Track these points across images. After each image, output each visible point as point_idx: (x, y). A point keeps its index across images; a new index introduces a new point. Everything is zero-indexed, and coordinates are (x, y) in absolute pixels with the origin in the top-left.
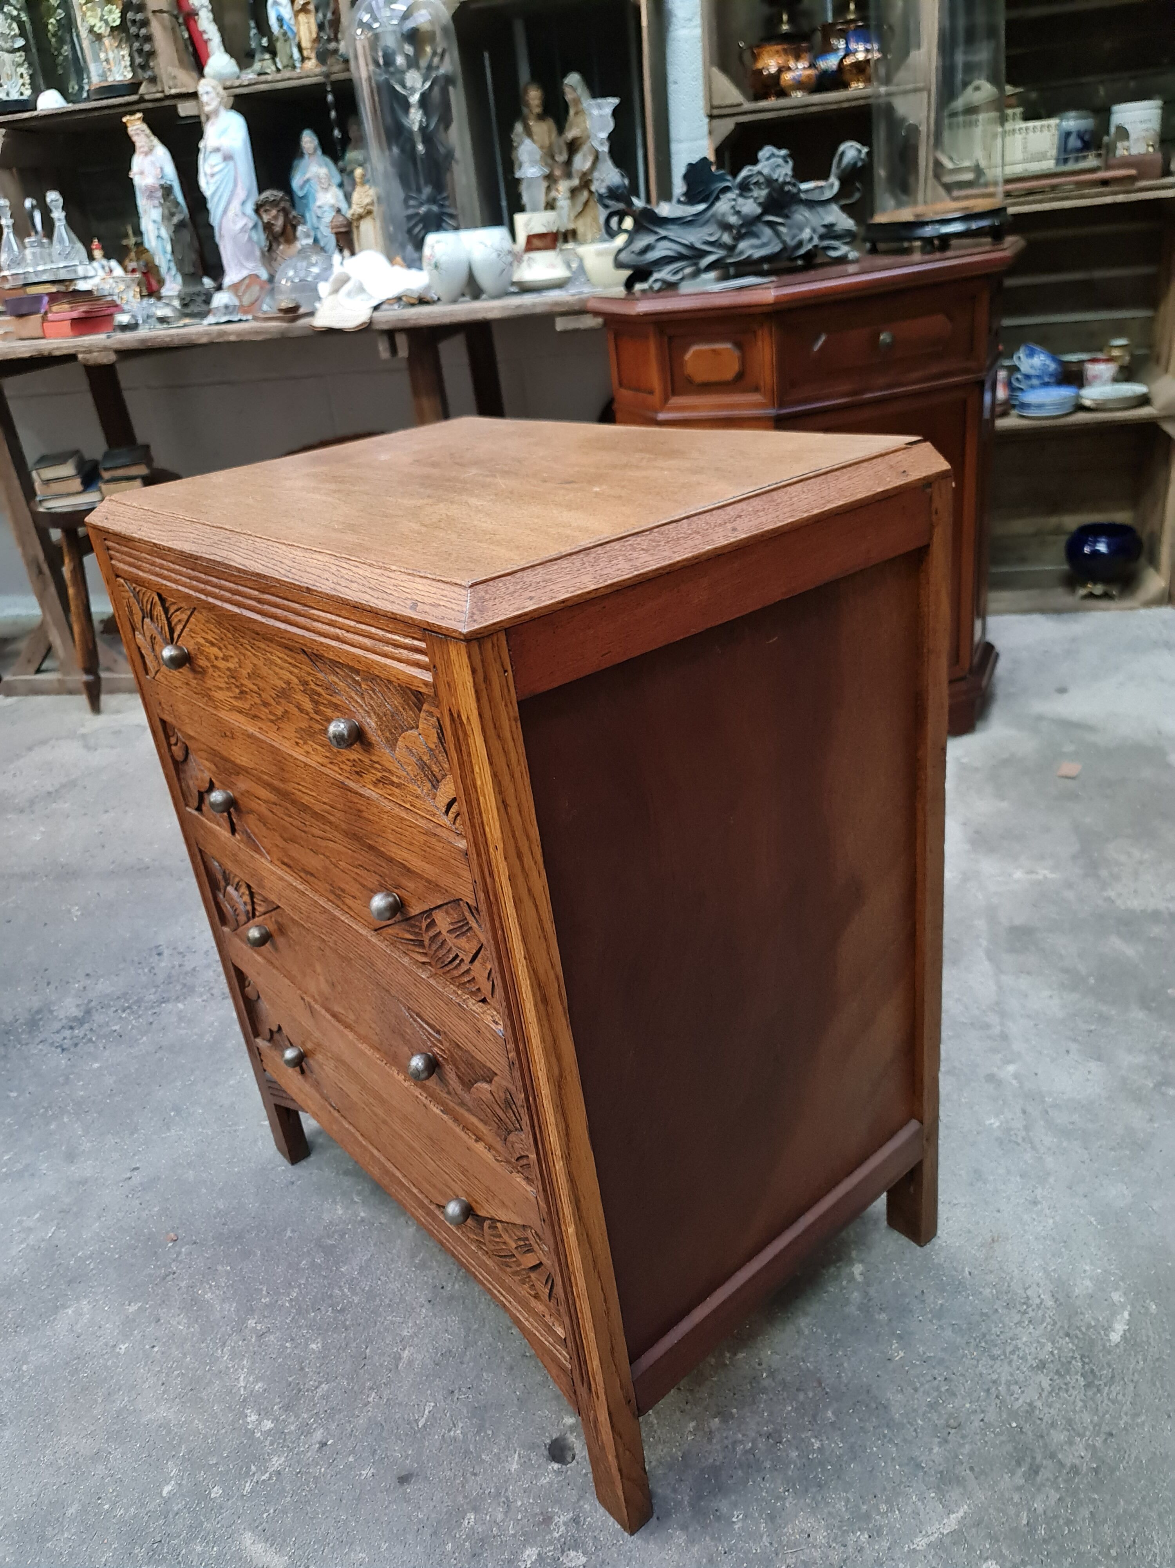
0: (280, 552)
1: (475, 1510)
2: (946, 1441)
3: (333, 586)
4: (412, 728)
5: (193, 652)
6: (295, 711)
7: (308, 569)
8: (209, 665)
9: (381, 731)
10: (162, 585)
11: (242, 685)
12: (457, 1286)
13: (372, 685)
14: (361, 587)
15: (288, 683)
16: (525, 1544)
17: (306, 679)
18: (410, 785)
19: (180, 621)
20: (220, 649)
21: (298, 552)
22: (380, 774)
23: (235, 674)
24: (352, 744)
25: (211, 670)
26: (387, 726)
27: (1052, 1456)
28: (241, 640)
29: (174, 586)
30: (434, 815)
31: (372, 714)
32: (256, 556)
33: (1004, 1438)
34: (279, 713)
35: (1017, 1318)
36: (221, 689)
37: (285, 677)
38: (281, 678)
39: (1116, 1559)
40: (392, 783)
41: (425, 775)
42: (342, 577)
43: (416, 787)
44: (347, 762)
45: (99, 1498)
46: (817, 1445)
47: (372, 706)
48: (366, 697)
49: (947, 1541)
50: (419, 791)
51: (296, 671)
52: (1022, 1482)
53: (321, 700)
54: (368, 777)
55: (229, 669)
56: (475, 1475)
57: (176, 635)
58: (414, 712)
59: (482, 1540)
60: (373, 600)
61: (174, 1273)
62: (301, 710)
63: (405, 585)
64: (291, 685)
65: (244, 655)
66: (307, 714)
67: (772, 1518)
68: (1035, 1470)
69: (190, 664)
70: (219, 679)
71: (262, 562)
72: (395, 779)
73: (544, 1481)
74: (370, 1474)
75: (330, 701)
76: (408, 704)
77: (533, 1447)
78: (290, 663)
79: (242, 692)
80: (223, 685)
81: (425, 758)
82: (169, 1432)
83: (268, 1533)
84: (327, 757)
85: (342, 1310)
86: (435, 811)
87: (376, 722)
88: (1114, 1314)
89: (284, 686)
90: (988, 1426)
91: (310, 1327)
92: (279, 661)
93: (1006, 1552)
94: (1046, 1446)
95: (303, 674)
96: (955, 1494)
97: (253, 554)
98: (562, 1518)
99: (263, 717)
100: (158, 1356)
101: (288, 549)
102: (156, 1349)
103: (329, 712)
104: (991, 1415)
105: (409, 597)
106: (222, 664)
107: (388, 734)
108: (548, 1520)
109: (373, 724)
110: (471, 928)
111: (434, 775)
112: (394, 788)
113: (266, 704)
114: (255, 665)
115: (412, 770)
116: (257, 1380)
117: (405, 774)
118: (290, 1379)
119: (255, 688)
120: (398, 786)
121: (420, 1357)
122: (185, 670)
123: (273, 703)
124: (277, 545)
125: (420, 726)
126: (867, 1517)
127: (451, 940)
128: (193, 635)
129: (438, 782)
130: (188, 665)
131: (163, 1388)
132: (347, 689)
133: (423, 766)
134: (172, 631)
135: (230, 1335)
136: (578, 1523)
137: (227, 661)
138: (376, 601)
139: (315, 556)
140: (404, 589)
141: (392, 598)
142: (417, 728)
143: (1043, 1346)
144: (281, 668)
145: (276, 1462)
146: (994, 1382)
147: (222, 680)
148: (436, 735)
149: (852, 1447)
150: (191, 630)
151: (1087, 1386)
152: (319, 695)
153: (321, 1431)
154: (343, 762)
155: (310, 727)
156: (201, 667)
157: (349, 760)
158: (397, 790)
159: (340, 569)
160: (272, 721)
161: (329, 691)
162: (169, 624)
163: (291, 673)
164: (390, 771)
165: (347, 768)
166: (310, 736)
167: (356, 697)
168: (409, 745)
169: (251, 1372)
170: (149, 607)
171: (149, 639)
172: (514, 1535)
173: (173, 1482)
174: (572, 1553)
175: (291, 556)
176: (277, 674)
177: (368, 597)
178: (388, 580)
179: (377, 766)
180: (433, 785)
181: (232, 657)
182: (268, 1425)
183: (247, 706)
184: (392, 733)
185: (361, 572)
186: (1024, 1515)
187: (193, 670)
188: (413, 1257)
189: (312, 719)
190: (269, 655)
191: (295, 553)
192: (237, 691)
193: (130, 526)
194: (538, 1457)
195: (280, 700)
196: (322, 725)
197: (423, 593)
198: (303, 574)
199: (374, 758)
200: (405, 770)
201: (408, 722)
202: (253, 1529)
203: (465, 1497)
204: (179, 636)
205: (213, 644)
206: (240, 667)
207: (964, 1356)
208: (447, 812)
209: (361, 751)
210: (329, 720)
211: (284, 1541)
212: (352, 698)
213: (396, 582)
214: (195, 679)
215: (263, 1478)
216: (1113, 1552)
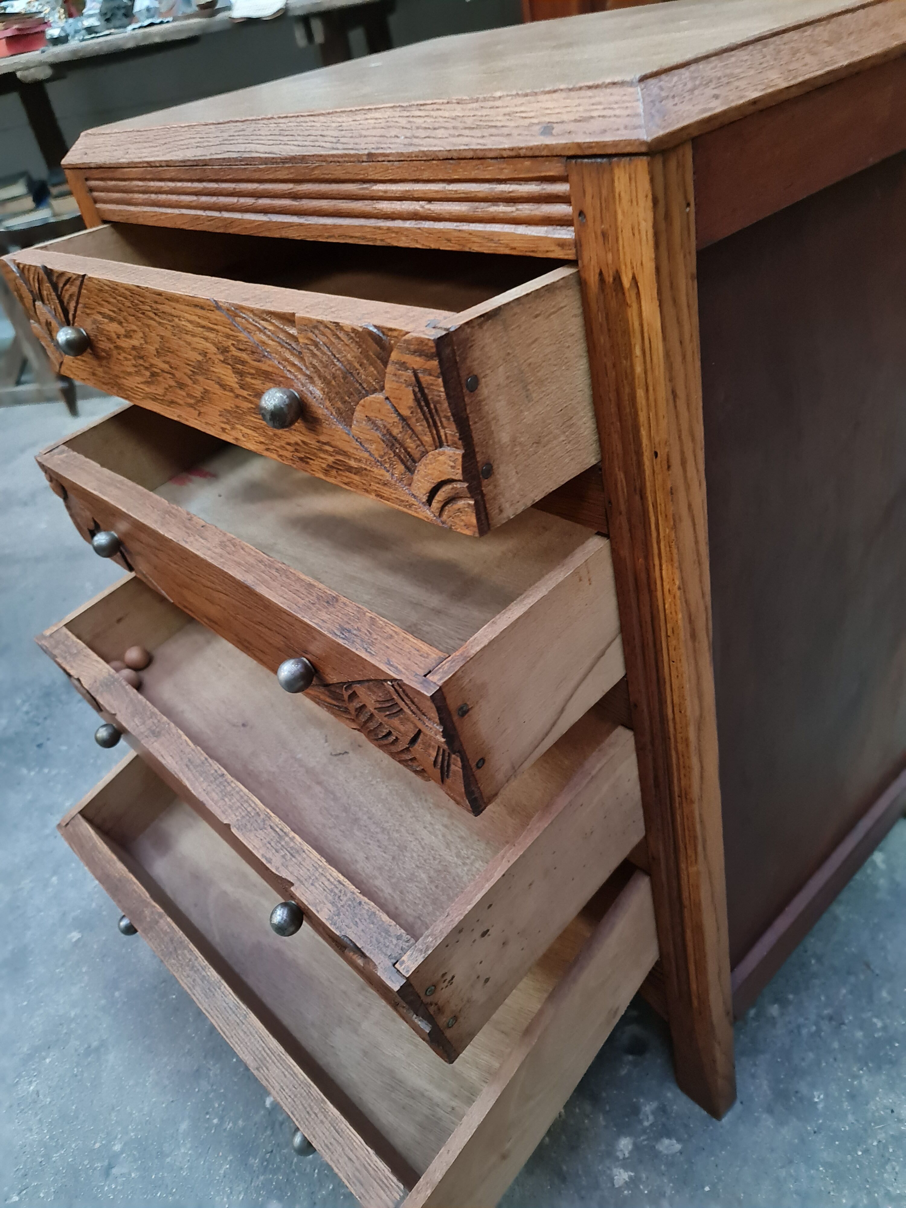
0: (318, 125)
3: (407, 141)
4: (375, 391)
5: (92, 334)
6: (216, 389)
7: (364, 133)
8: (112, 346)
9: (330, 400)
10: (162, 214)
11: (152, 365)
13: (313, 337)
14: (452, 132)
15: (205, 354)
16: (619, 1134)
17: (225, 344)
18: (375, 470)
19: (71, 296)
20: (120, 323)
21: (344, 118)
22: (331, 459)
23: (142, 353)
24: (292, 423)
25: (115, 352)
26: (337, 393)
28: (141, 307)
29: (177, 211)
30: (411, 506)
31: (316, 379)
32: (286, 138)
34: (198, 394)
36: (130, 374)
37: (199, 346)
38: (194, 349)
40: (350, 469)
41: (396, 454)
42: (418, 128)
43: (383, 472)
44: (288, 447)
47: (314, 367)
48: (307, 355)
50: (388, 476)
51: (212, 335)
53: (246, 369)
54: (316, 464)
55: (134, 348)
57: (71, 317)
58: (376, 368)
60: (475, 141)
62: (223, 386)
63: (522, 109)
64: (209, 356)
65: (148, 326)
66: (232, 390)
67: (852, 1097)
69: (92, 349)
70: (125, 363)
71: (295, 143)
72: (353, 463)
75: (258, 369)
76: (367, 357)
78: (203, 327)
79: (153, 375)
80: (132, 370)
81: (395, 431)
84: (261, 443)
86: (413, 500)
87: (322, 389)
89: (200, 358)
92: (190, 327)
95: (220, 338)
97: (281, 138)
98: (649, 1108)
99: (181, 402)
101: (329, 118)
103: (257, 383)
105: (535, 121)
106: (125, 343)
107: (339, 404)
109: (318, 393)
110: (402, 709)
111: (409, 454)
112: (352, 476)
113: (181, 386)
114: (162, 337)
115: (377, 448)
117: (366, 455)
119: (166, 367)
120: (358, 471)
122: (87, 356)
123: (189, 382)
124: (312, 118)
125: (387, 386)
127: (380, 717)
128: (88, 311)
129: (414, 461)
130: (89, 350)
132: (279, 349)
133: (392, 441)
134: (66, 312)
136: (665, 1111)
137: (131, 337)
138: (481, 141)
139: (369, 116)
140: (524, 115)
141: (505, 131)
142: (382, 388)
144: (193, 336)
147: (129, 363)
148: (412, 396)
150: (86, 306)
152: (243, 363)
154: (282, 447)
155: (237, 407)
156: (103, 350)
157: (289, 444)
158: (356, 478)
159: (411, 119)
160: (191, 406)
161: (256, 356)
162: (61, 302)
163: (206, 339)
164: (345, 453)
165: (288, 454)
166: (239, 419)
167: (291, 358)
168: (371, 415)
170: (37, 285)
171: (45, 327)
175: (334, 125)
176: (189, 344)
177: (465, 140)
178: (492, 112)
179: (327, 448)
180: (407, 467)
181: (134, 331)
183: (160, 391)
184: (344, 402)
185: (447, 114)
187: (97, 356)
189: (237, 396)
190: (176, 320)
191: (339, 120)
192: (148, 374)
193: (115, 153)
195: (198, 377)
196: (251, 402)
197: (557, 111)
198: (357, 140)
199: (323, 438)
200: (366, 450)
201: (369, 383)
204: (74, 316)
205: (112, 319)
206: (146, 343)
208: (429, 502)
209: (304, 430)
210: (259, 395)
212: (286, 360)
213: (507, 110)
214: (101, 366)
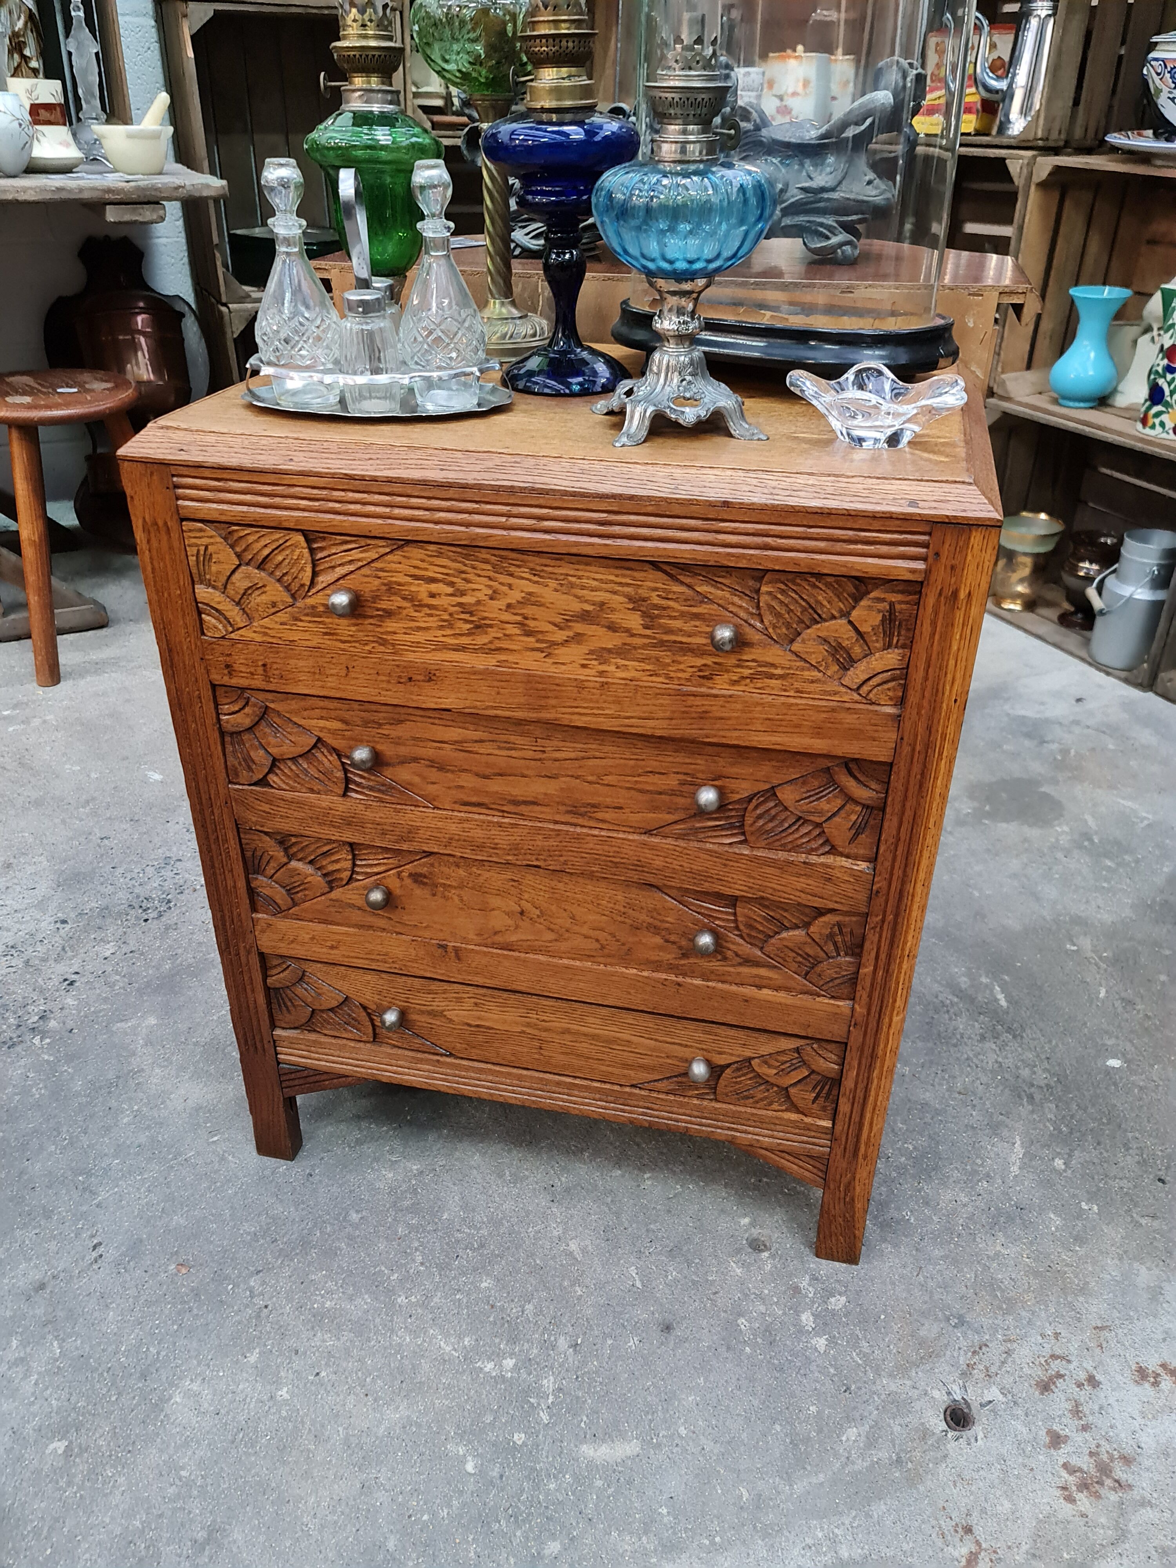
1: (740, 1315)
2: (974, 1106)
4: (836, 618)
12: (563, 1179)
16: (798, 1314)
27: (1033, 1085)
30: (836, 693)
33: (1001, 1088)
35: (946, 1016)
39: (1108, 1124)
41: (835, 659)
43: (814, 673)
45: (410, 1517)
46: (911, 1147)
49: (1026, 1160)
52: (1030, 1107)
56: (716, 1293)
58: (844, 603)
59: (766, 1331)
61: (266, 1307)
63: (896, 488)
67: (927, 1203)
68: (1031, 1097)
73: (768, 1267)
74: (637, 1343)
76: (840, 597)
77: (738, 1251)
81: (847, 643)
82: (419, 1426)
83: (600, 1435)
85: (482, 1246)
86: (840, 689)
88: (992, 991)
90: (988, 1085)
91: (464, 1274)
93: (1058, 1150)
94: (1024, 1081)
96: (1005, 1133)
98: (804, 1283)
100: (333, 1377)
102: (323, 1374)
104: (984, 1079)
105: (900, 497)
108: (796, 1290)
110: (838, 789)
111: (850, 657)
115: (816, 657)
116: (460, 1338)
117: (801, 663)
118: (491, 1319)
121: (588, 1242)
125: (854, 614)
126: (975, 1172)
129: (854, 662)
131: (370, 1398)
133: (837, 651)
135: (392, 1321)
136: (817, 1279)
143: (973, 1026)
145: (549, 1383)
146: (967, 1059)
148: (879, 619)
149: (930, 1136)
151: (1015, 1037)
153: (562, 1338)
168: (824, 635)
169: (447, 1336)
172: (785, 1314)
173: (470, 1458)
174: (833, 1300)
180: (842, 667)
182: (509, 1363)
184: (791, 628)
186: (1048, 1124)
188: (501, 1176)
194: (748, 1256)
200: (802, 660)
201: (830, 614)
202: (584, 1440)
203: (725, 1312)
207: (940, 1053)
211: (619, 1431)
215: (550, 1401)
216: (1104, 1120)
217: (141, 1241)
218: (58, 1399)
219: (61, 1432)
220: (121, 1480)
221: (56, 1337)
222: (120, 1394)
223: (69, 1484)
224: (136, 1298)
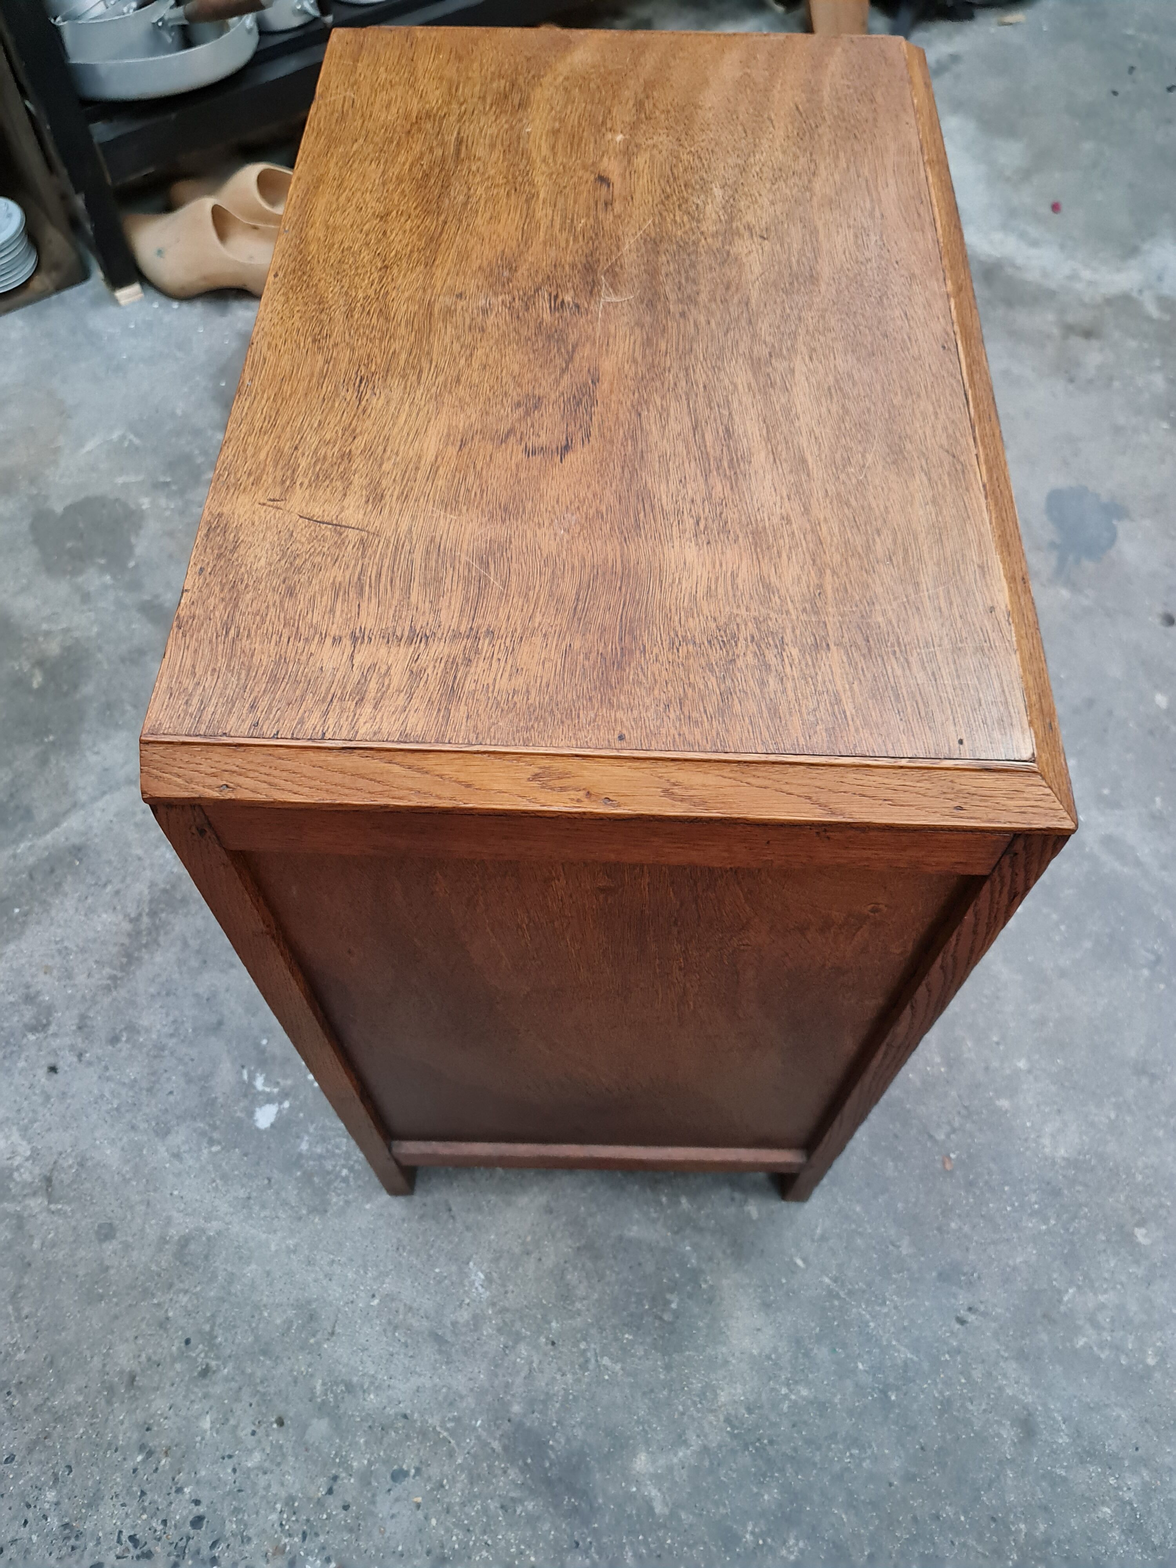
217: (940, 1275)
218: (1107, 1261)
219: (1128, 1238)
220: (1140, 1164)
221: (1060, 1301)
222: (1080, 1206)
223: (1162, 1206)
224: (994, 1243)
